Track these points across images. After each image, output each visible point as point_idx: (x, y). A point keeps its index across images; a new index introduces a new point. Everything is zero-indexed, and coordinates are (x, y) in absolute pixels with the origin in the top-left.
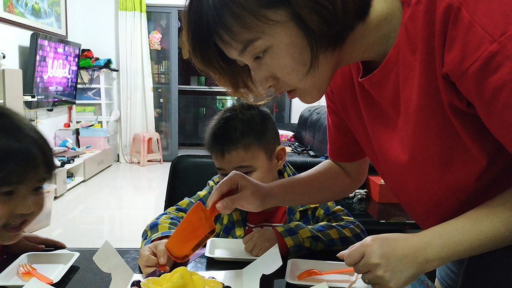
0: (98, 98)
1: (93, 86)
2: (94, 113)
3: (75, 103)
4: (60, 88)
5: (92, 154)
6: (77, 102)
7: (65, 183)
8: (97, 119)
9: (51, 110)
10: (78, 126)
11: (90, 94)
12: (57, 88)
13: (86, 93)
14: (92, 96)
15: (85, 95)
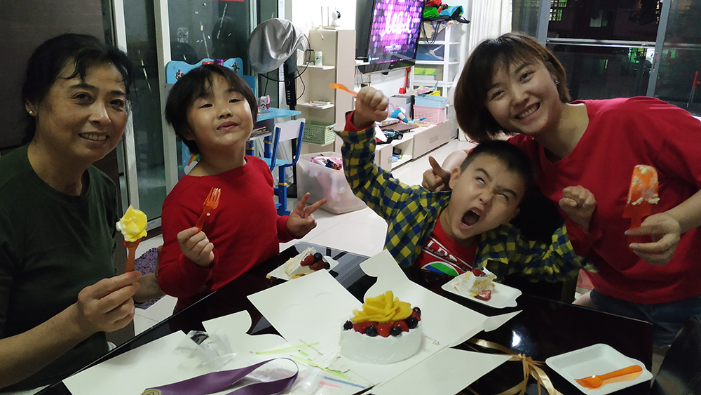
0: (441, 58)
1: (436, 43)
2: (435, 76)
3: (414, 64)
4: (398, 47)
5: (426, 129)
6: (417, 62)
7: (390, 162)
8: (436, 84)
9: (386, 73)
10: (415, 93)
11: (432, 52)
12: (394, 47)
13: (428, 51)
14: (434, 55)
15: (427, 54)
